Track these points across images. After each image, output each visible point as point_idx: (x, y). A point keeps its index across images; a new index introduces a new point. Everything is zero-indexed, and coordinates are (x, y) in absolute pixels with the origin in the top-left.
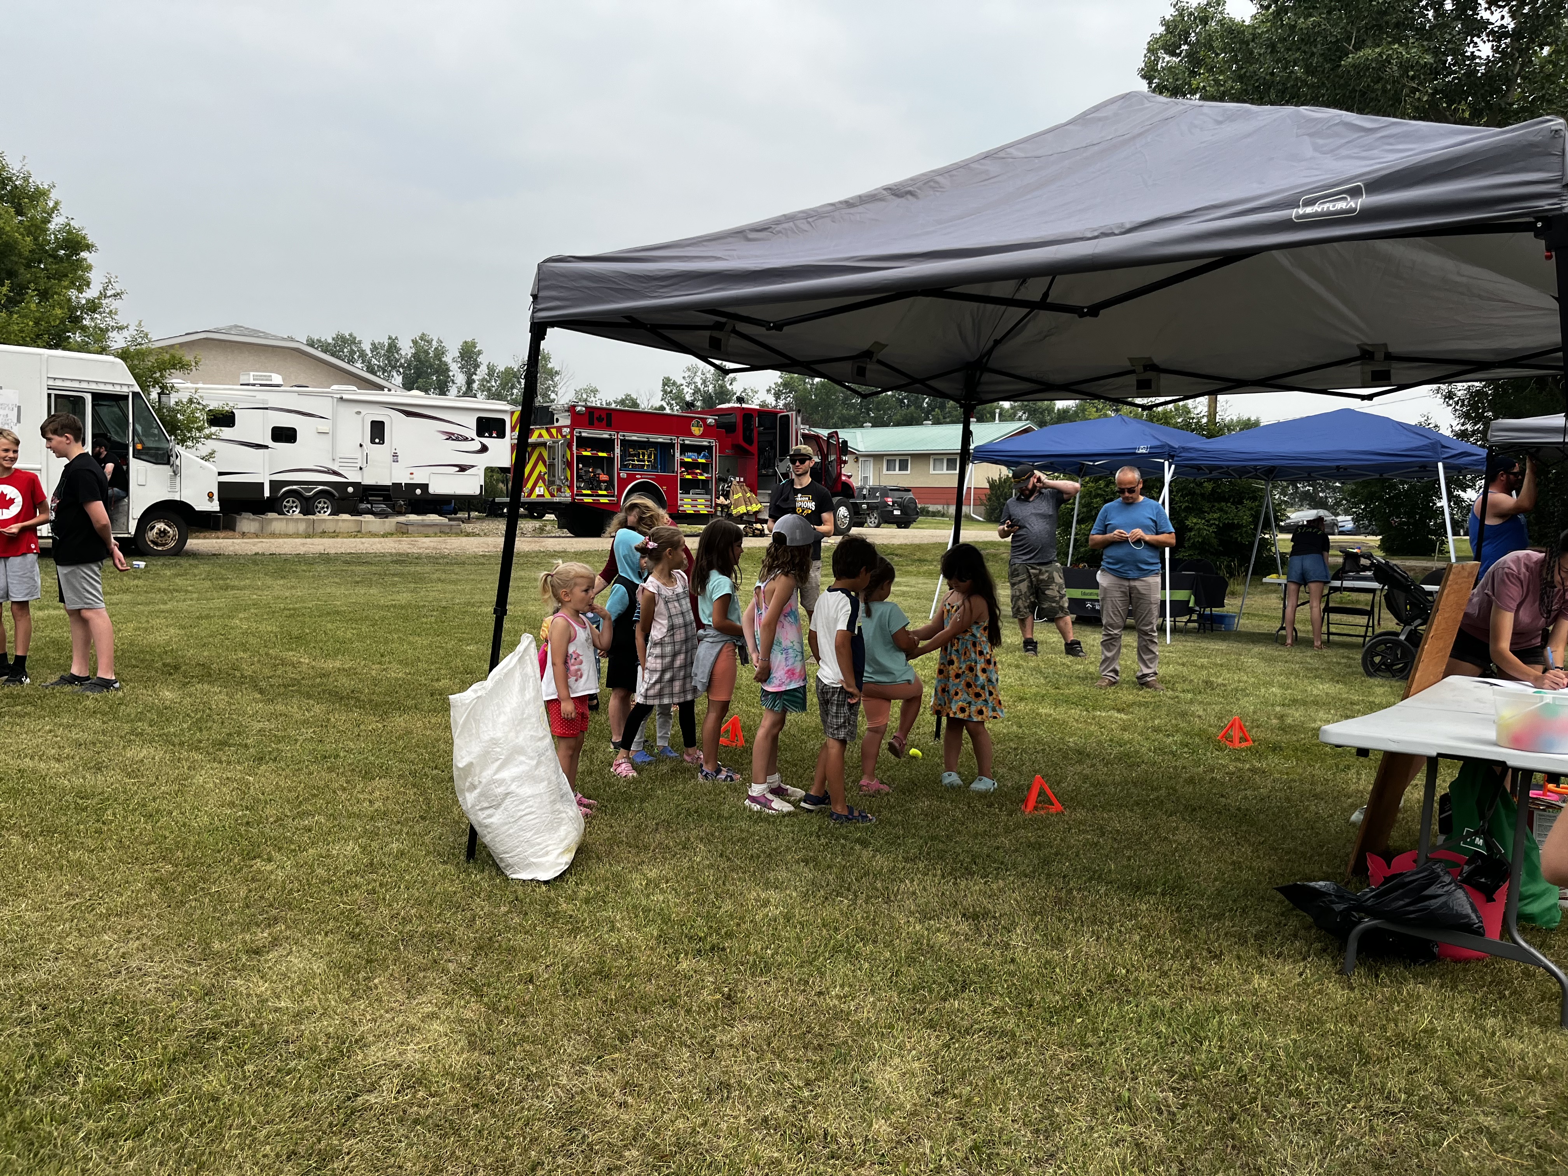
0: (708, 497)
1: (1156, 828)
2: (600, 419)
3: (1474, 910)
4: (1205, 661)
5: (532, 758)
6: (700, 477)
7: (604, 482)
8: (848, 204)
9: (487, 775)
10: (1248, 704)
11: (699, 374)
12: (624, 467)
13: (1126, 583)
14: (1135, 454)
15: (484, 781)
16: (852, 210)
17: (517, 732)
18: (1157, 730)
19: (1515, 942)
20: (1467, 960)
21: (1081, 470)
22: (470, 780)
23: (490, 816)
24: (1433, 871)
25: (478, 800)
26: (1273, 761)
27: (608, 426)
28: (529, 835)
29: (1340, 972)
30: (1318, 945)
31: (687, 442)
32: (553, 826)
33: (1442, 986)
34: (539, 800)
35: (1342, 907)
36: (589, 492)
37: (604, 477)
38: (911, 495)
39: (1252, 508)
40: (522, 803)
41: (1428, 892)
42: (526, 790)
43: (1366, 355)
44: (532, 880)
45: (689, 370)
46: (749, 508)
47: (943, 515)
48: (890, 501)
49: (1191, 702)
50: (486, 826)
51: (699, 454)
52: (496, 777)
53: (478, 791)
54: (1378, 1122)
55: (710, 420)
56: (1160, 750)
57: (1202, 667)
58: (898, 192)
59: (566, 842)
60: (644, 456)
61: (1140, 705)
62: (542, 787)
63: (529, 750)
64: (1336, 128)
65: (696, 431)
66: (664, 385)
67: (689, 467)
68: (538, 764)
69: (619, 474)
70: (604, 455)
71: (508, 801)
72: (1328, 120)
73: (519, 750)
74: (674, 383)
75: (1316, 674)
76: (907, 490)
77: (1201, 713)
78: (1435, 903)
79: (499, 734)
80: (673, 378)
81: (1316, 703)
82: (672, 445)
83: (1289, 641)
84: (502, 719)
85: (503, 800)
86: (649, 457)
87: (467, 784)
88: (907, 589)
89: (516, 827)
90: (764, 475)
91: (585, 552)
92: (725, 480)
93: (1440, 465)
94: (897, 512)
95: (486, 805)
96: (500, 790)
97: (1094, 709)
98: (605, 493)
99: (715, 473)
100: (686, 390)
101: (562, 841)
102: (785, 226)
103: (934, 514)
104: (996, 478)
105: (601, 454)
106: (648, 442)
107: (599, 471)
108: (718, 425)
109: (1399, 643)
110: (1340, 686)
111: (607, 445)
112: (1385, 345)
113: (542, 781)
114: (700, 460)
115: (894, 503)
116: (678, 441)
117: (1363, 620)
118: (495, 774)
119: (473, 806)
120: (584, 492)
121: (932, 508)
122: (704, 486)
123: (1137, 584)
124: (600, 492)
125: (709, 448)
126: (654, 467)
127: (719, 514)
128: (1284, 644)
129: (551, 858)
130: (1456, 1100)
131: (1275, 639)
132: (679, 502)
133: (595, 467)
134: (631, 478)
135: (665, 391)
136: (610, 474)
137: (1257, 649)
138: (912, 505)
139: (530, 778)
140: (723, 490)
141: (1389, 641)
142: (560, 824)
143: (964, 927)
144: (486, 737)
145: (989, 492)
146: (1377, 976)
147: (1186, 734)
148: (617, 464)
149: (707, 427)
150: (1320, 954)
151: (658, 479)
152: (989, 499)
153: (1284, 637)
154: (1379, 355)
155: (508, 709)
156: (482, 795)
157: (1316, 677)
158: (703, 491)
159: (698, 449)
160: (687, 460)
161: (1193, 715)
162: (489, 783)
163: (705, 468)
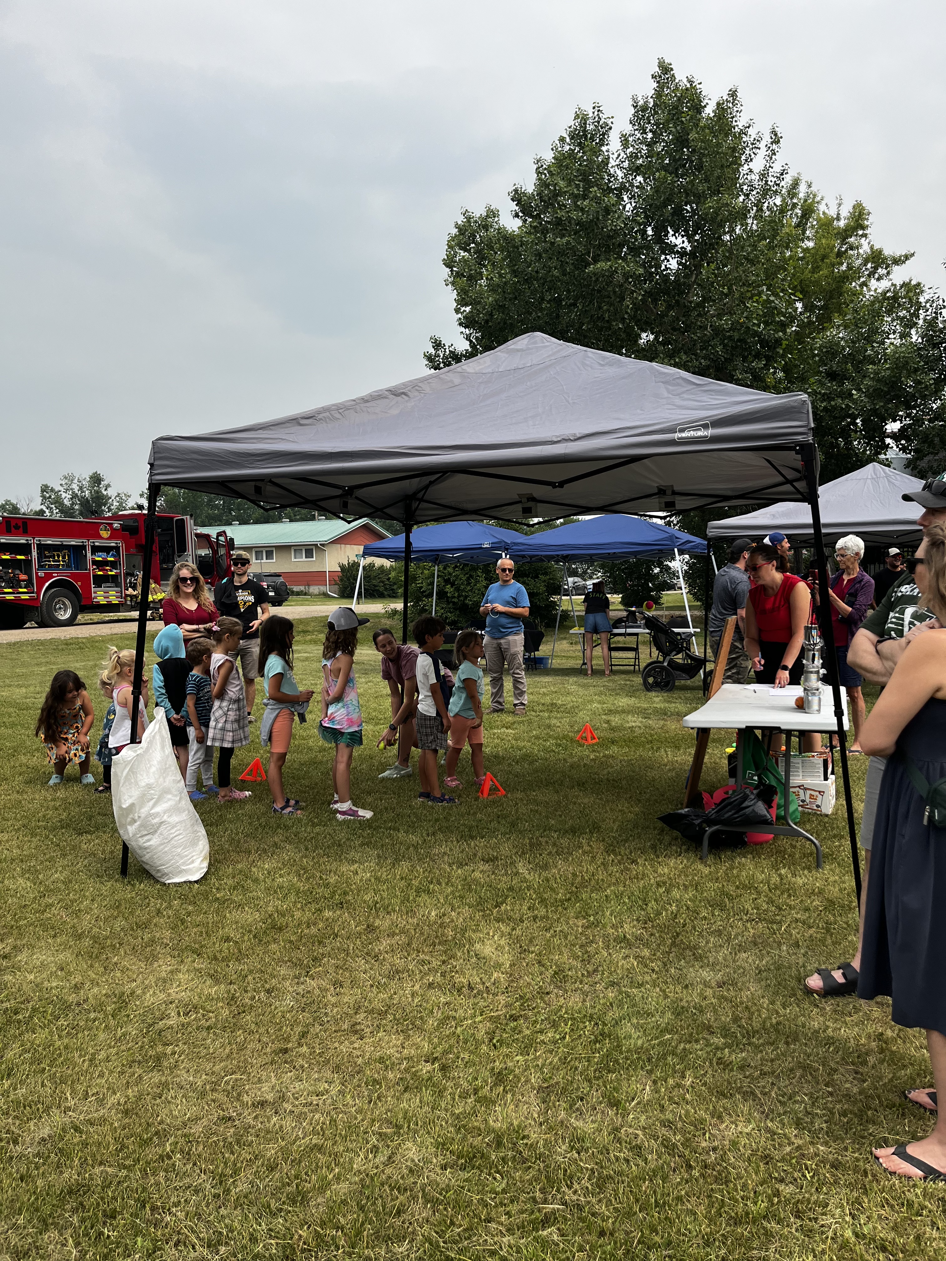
0: (119, 589)
1: (566, 797)
2: (17, 527)
3: (768, 812)
4: (544, 690)
5: (176, 796)
6: (110, 573)
7: (24, 581)
8: (364, 400)
9: (144, 811)
10: (583, 716)
11: (76, 481)
12: (41, 567)
13: (495, 641)
14: (481, 548)
15: (143, 815)
16: (368, 404)
17: (164, 778)
18: (537, 738)
19: (790, 826)
20: (761, 843)
21: (437, 559)
22: (131, 816)
23: (149, 840)
24: (745, 793)
25: (139, 829)
26: (614, 750)
27: (25, 533)
28: (179, 850)
29: (701, 859)
30: (684, 847)
31: (97, 544)
32: (194, 843)
33: (754, 858)
34: (183, 825)
35: (699, 821)
36: (10, 590)
37: (23, 577)
38: (281, 579)
39: (545, 581)
40: (173, 828)
41: (744, 805)
42: (175, 819)
43: (661, 492)
44: (185, 882)
45: (66, 478)
46: (155, 597)
47: (305, 594)
48: (265, 585)
49: (549, 718)
50: (146, 848)
51: (108, 553)
52: (153, 811)
53: (138, 823)
54: (749, 925)
55: (116, 525)
56: (545, 750)
57: (544, 694)
58: (396, 393)
59: (204, 853)
60: (58, 557)
61: (519, 723)
62: (184, 816)
63: (173, 790)
64: (678, 381)
65: (105, 534)
66: (43, 491)
67: (100, 565)
68: (180, 799)
69: (37, 574)
70: (23, 557)
71: (161, 829)
72: (673, 374)
73: (166, 791)
74: (52, 490)
75: (616, 692)
76: (278, 575)
77: (559, 724)
78: (748, 811)
79: (152, 781)
80: (51, 485)
81: (623, 711)
82: (84, 547)
83: (589, 672)
84: (153, 769)
85: (158, 828)
86: (64, 557)
87: (129, 819)
88: (305, 655)
89: (169, 846)
90: (165, 569)
91: (18, 643)
92: (132, 575)
93: (676, 550)
94: (271, 594)
95: (146, 832)
96: (156, 820)
97: (491, 728)
98: (25, 590)
99: (123, 570)
100: (64, 495)
101: (201, 852)
102: (324, 415)
103: (298, 594)
104: (346, 563)
105: (19, 557)
106: (62, 545)
107: (17, 572)
108: (124, 528)
109: (663, 668)
110: (633, 699)
111: (25, 549)
112: (672, 486)
113: (184, 811)
114: (109, 559)
115: (268, 586)
116: (88, 543)
117: (631, 654)
118: (151, 809)
119: (134, 835)
120: (6, 590)
121: (296, 589)
122: (114, 580)
123: (502, 641)
124: (21, 590)
125: (117, 548)
126: (68, 566)
127: (129, 603)
128: (586, 674)
129: (196, 864)
130: (780, 909)
131: (580, 672)
132: (93, 595)
133: (14, 569)
134: (48, 576)
135: (44, 497)
136: (28, 572)
137: (572, 679)
138: (283, 588)
139: (176, 810)
140: (130, 583)
141: (658, 667)
142: (198, 840)
143: (486, 867)
144: (143, 784)
145: (340, 574)
146: (720, 858)
147: (556, 738)
148: (35, 564)
149: (114, 531)
150: (687, 851)
151: (72, 576)
152: (341, 580)
153: (586, 670)
154: (669, 492)
155: (155, 763)
156: (141, 826)
157: (617, 694)
158: (113, 585)
159: (107, 550)
160: (97, 559)
161: (555, 725)
162: (146, 817)
163: (114, 565)
